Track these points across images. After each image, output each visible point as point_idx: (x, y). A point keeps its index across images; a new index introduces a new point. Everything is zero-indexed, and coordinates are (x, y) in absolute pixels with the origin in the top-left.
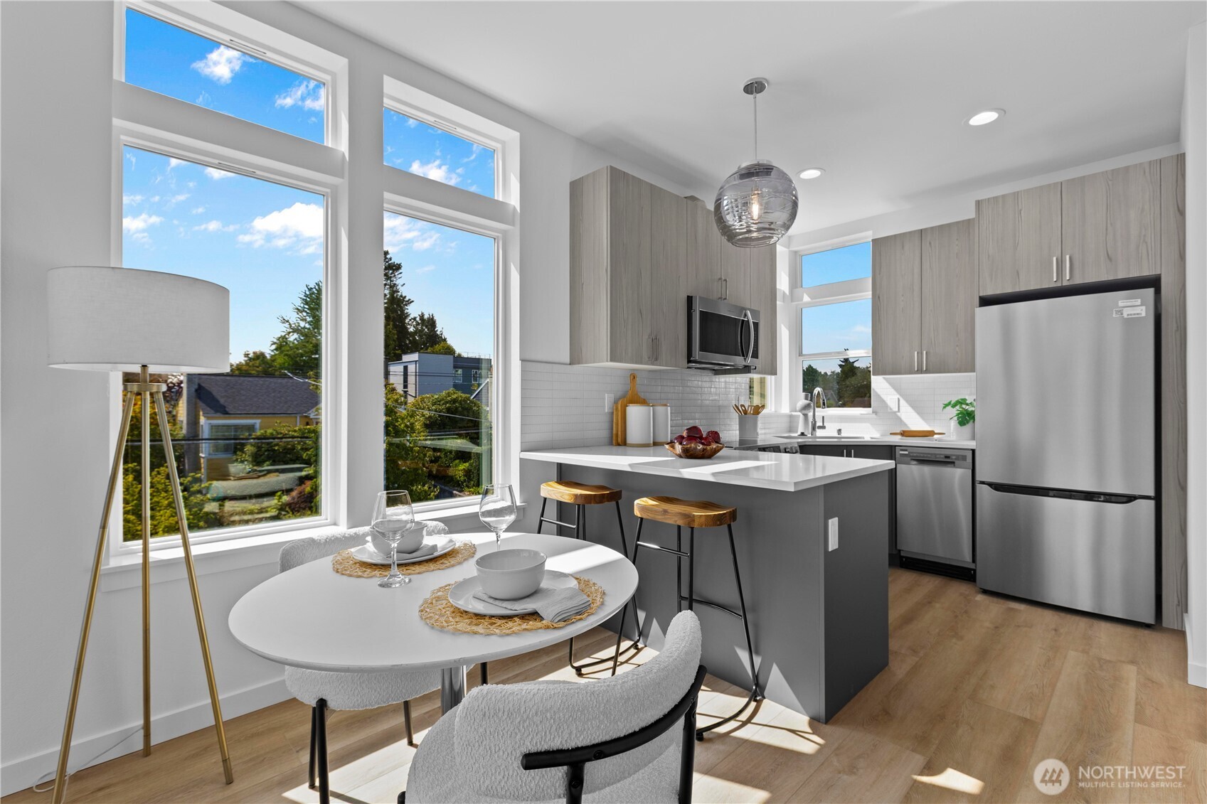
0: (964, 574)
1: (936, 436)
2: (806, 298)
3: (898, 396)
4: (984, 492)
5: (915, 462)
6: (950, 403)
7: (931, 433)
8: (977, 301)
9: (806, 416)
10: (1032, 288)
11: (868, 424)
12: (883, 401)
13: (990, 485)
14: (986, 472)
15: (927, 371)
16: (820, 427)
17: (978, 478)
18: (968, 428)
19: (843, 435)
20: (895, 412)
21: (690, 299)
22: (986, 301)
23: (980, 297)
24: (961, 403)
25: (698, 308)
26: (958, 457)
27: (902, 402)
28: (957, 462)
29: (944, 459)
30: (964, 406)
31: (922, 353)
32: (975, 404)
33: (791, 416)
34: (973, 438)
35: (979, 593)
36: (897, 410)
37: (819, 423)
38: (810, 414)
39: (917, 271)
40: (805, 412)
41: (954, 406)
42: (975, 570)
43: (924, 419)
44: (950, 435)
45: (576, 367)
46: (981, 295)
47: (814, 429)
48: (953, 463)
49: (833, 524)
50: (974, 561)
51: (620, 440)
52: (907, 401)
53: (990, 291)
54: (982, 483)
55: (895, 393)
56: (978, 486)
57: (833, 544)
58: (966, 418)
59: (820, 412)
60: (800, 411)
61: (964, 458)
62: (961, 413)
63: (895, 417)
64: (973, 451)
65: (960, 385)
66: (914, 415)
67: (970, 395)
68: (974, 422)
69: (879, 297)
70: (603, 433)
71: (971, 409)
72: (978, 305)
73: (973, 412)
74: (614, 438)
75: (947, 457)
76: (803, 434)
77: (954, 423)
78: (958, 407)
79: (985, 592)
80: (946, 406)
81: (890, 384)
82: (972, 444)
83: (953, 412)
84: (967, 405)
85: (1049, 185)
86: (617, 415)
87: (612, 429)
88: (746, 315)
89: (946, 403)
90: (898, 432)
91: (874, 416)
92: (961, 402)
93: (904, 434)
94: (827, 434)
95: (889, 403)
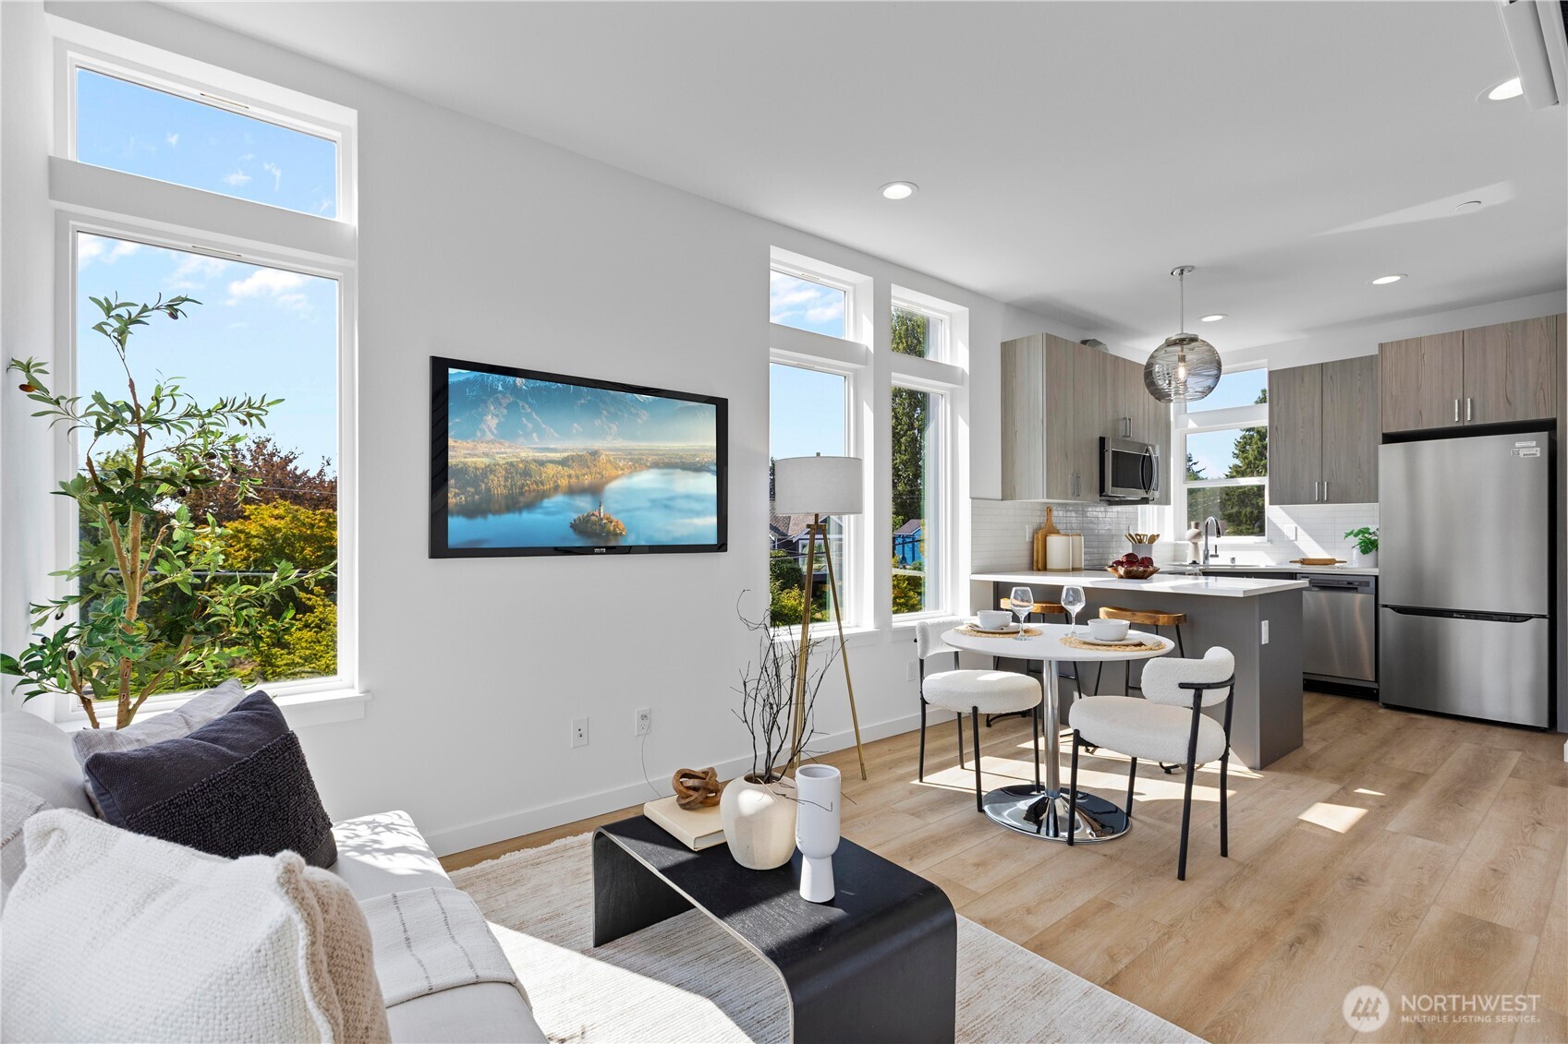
0: (1366, 694)
1: (1337, 564)
2: (1192, 425)
3: (1296, 525)
4: (1388, 617)
5: (1316, 589)
6: (1352, 532)
7: (1332, 562)
8: (1380, 438)
9: (1195, 544)
10: (1435, 427)
11: (1262, 553)
12: (1279, 530)
13: (1394, 608)
14: (1389, 595)
15: (1328, 501)
16: (1212, 556)
17: (1381, 602)
18: (1370, 556)
19: (1237, 563)
20: (1292, 541)
21: (1102, 440)
22: (1390, 438)
23: (1383, 434)
24: (1364, 533)
25: (1110, 448)
26: (1361, 584)
27: (1300, 530)
28: (1359, 588)
29: (1348, 585)
30: (1366, 535)
31: (1323, 484)
32: (1378, 533)
33: (1175, 545)
34: (1376, 565)
35: (1381, 707)
36: (1294, 538)
37: (1212, 552)
38: (1201, 542)
39: (1317, 404)
40: (1195, 541)
41: (1356, 535)
42: (1378, 690)
43: (1324, 548)
44: (1353, 562)
45: (1007, 503)
46: (1384, 432)
47: (1206, 557)
48: (1356, 588)
49: (1265, 625)
50: (1377, 680)
51: (1040, 566)
52: (1305, 530)
53: (1392, 429)
54: (1386, 606)
55: (1291, 521)
56: (1381, 610)
57: (1265, 640)
58: (1369, 546)
59: (1213, 540)
60: (1189, 540)
61: (1367, 584)
62: (1364, 542)
63: (1292, 545)
64: (1376, 577)
65: (1361, 515)
66: (1313, 543)
67: (1373, 523)
68: (1377, 550)
69: (1277, 428)
70: (1025, 560)
71: (1374, 538)
72: (1381, 441)
73: (1376, 540)
74: (1035, 564)
75: (1349, 583)
76: (1194, 562)
77: (1356, 552)
78: (1360, 536)
79: (1387, 706)
80: (1348, 535)
81: (1286, 513)
82: (1375, 571)
83: (1357, 540)
84: (1370, 534)
85: (1452, 333)
86: (1038, 544)
87: (1033, 556)
88: (1147, 450)
89: (1349, 532)
90: (1298, 560)
91: (1269, 544)
92: (1364, 531)
93: (1303, 562)
94: (1222, 561)
95: (1285, 532)
